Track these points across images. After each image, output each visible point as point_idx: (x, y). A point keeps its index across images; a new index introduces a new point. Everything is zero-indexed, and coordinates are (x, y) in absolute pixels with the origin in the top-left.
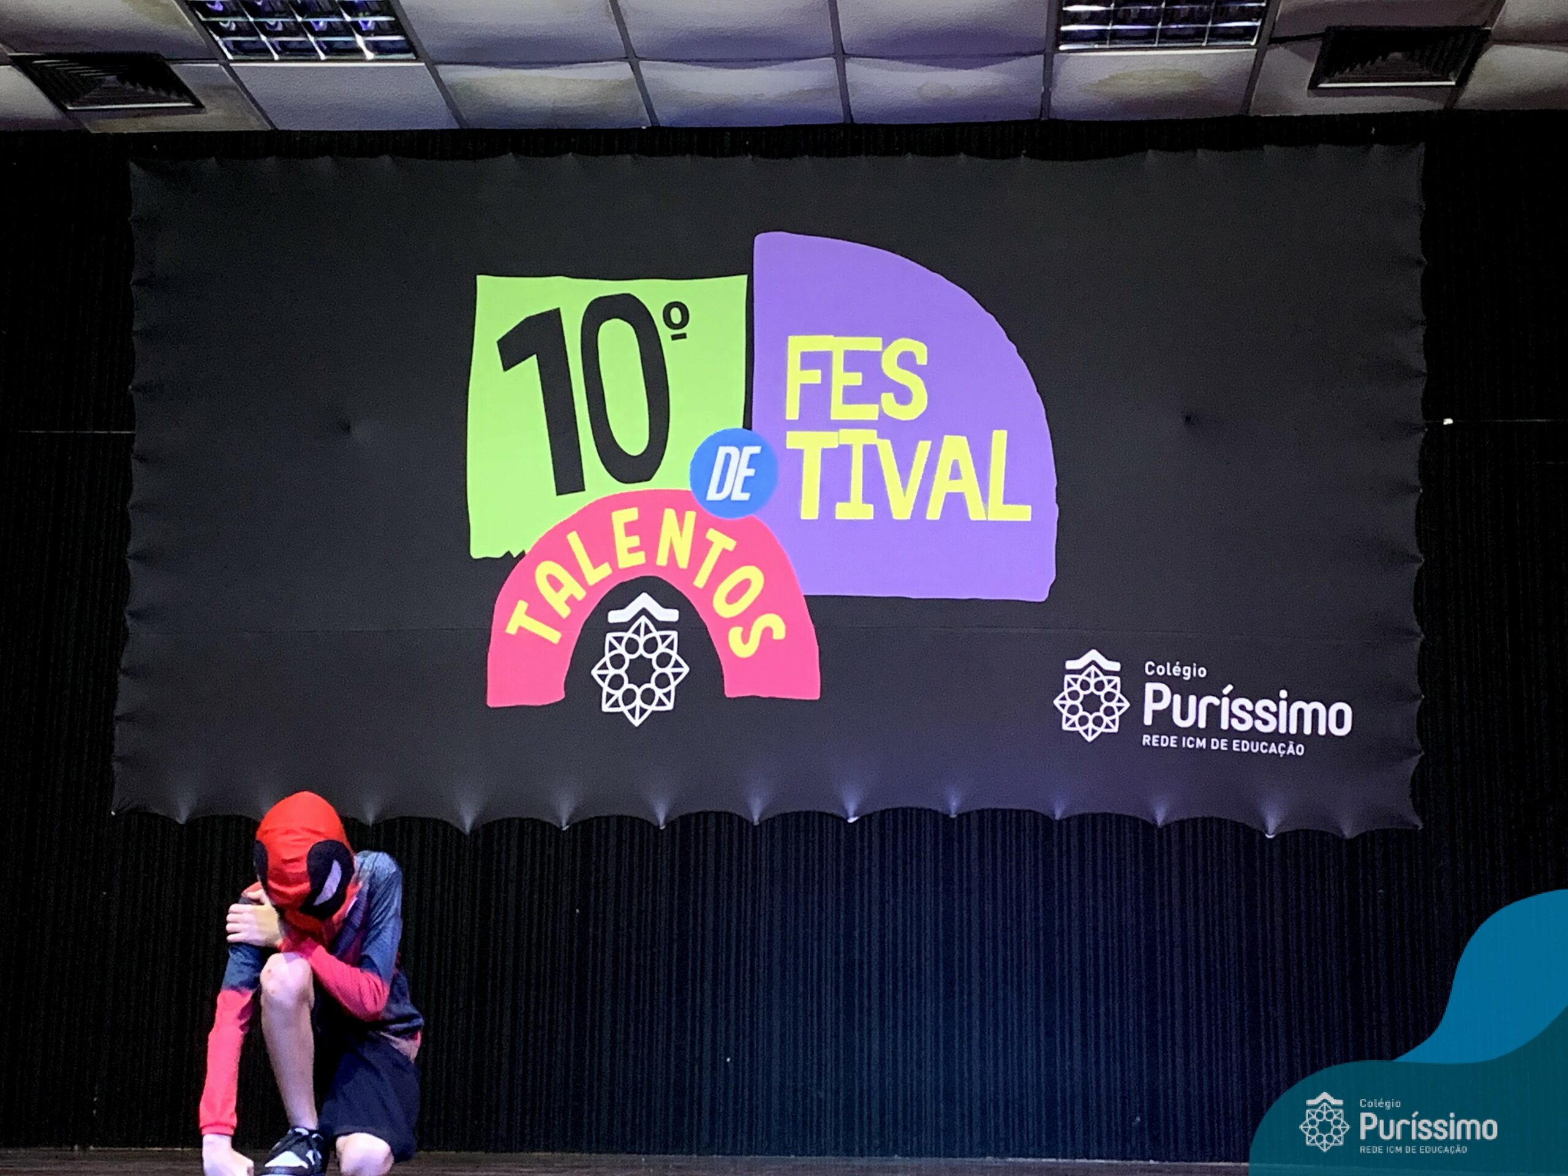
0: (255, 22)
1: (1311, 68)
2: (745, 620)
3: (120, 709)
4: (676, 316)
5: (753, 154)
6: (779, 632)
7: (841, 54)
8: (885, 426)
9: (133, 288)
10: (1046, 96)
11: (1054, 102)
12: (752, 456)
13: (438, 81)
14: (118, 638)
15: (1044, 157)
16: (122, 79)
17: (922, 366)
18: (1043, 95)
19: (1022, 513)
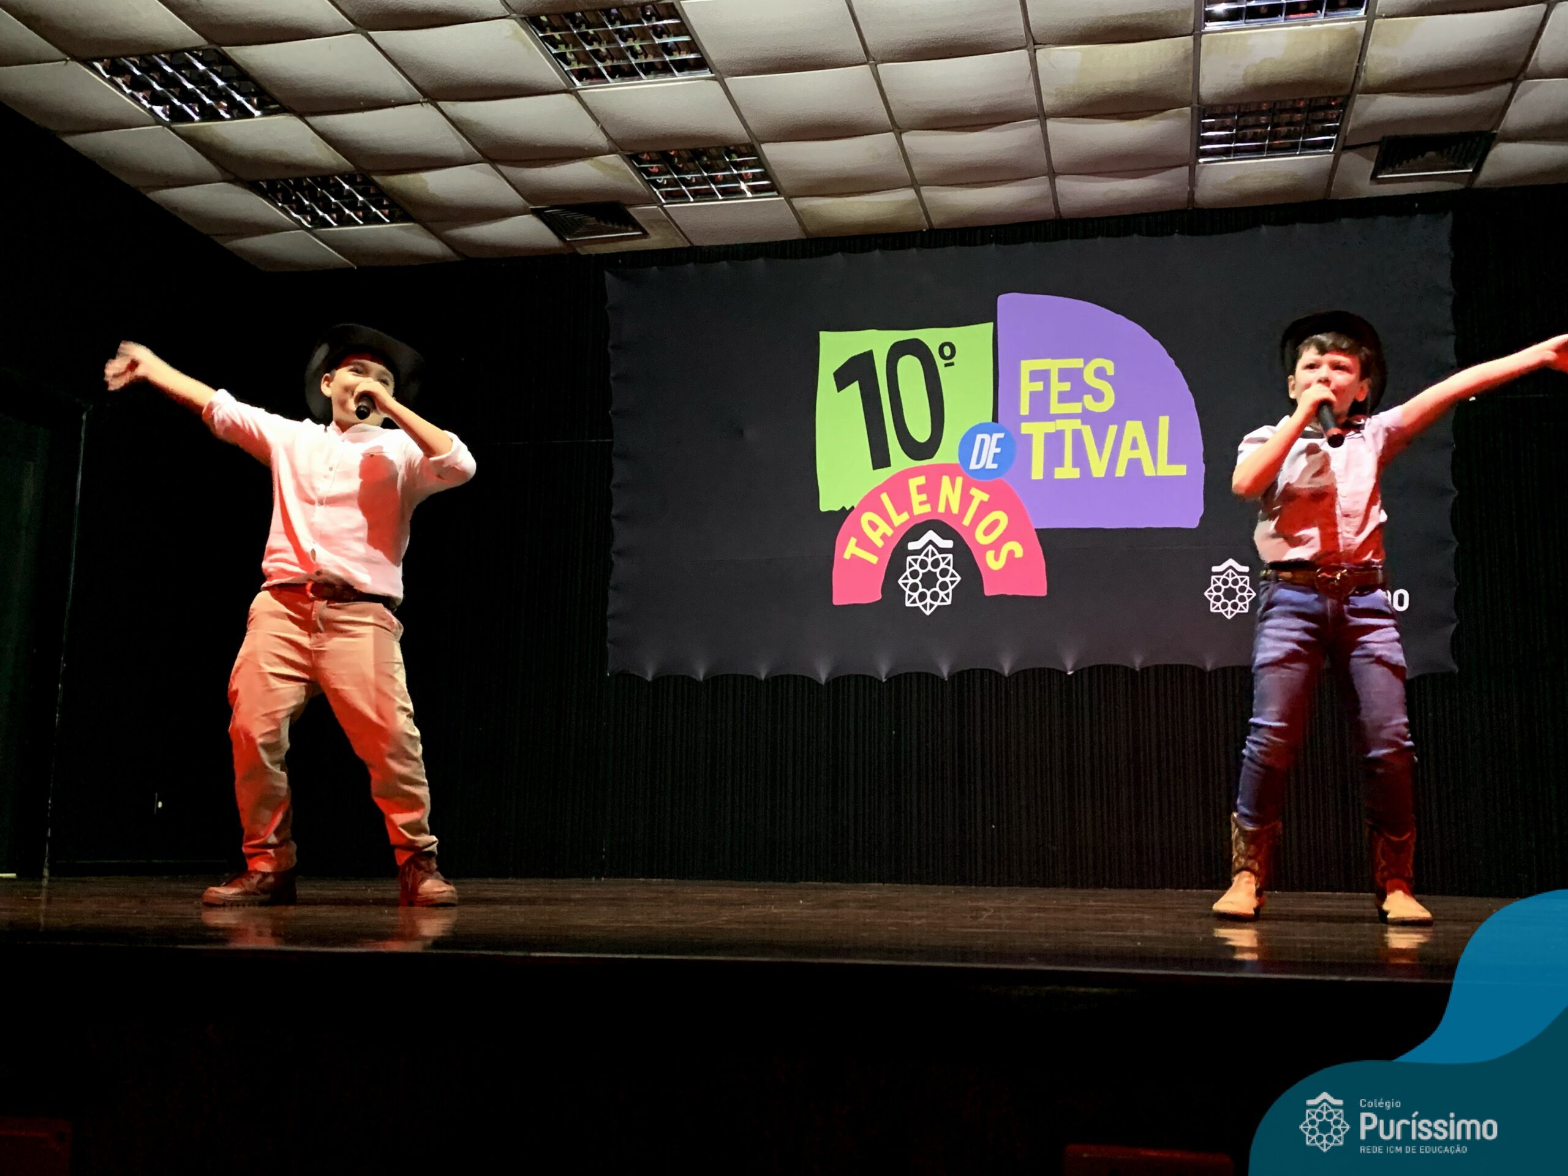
0: (679, 178)
1: (1372, 165)
2: (997, 546)
3: (609, 612)
4: (947, 351)
5: (996, 243)
6: (1019, 552)
7: (1052, 173)
8: (1086, 416)
9: (610, 350)
10: (1192, 193)
11: (1196, 197)
12: (999, 440)
13: (793, 208)
14: (607, 567)
15: (1192, 233)
16: (598, 220)
17: (1110, 376)
18: (1189, 193)
19: (1181, 470)
